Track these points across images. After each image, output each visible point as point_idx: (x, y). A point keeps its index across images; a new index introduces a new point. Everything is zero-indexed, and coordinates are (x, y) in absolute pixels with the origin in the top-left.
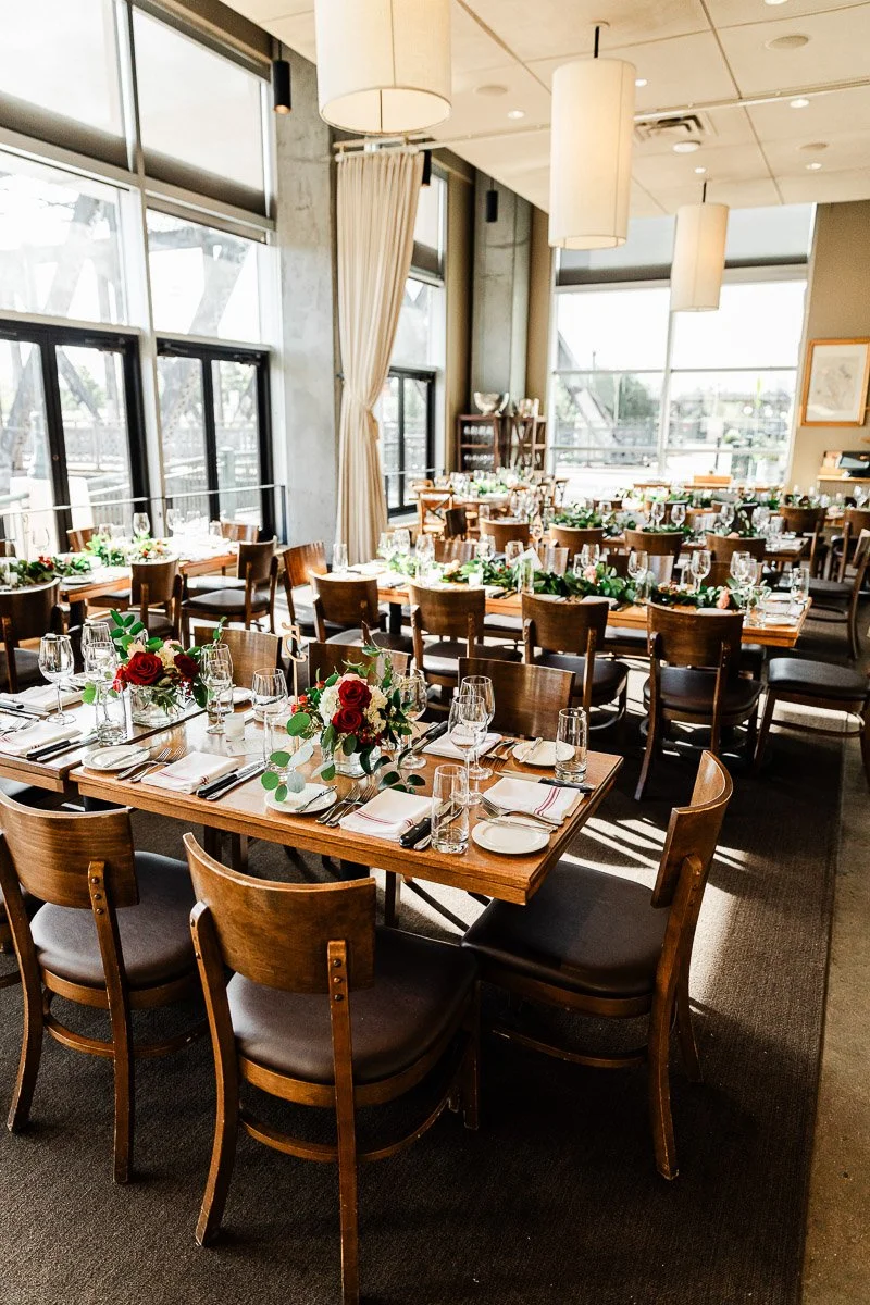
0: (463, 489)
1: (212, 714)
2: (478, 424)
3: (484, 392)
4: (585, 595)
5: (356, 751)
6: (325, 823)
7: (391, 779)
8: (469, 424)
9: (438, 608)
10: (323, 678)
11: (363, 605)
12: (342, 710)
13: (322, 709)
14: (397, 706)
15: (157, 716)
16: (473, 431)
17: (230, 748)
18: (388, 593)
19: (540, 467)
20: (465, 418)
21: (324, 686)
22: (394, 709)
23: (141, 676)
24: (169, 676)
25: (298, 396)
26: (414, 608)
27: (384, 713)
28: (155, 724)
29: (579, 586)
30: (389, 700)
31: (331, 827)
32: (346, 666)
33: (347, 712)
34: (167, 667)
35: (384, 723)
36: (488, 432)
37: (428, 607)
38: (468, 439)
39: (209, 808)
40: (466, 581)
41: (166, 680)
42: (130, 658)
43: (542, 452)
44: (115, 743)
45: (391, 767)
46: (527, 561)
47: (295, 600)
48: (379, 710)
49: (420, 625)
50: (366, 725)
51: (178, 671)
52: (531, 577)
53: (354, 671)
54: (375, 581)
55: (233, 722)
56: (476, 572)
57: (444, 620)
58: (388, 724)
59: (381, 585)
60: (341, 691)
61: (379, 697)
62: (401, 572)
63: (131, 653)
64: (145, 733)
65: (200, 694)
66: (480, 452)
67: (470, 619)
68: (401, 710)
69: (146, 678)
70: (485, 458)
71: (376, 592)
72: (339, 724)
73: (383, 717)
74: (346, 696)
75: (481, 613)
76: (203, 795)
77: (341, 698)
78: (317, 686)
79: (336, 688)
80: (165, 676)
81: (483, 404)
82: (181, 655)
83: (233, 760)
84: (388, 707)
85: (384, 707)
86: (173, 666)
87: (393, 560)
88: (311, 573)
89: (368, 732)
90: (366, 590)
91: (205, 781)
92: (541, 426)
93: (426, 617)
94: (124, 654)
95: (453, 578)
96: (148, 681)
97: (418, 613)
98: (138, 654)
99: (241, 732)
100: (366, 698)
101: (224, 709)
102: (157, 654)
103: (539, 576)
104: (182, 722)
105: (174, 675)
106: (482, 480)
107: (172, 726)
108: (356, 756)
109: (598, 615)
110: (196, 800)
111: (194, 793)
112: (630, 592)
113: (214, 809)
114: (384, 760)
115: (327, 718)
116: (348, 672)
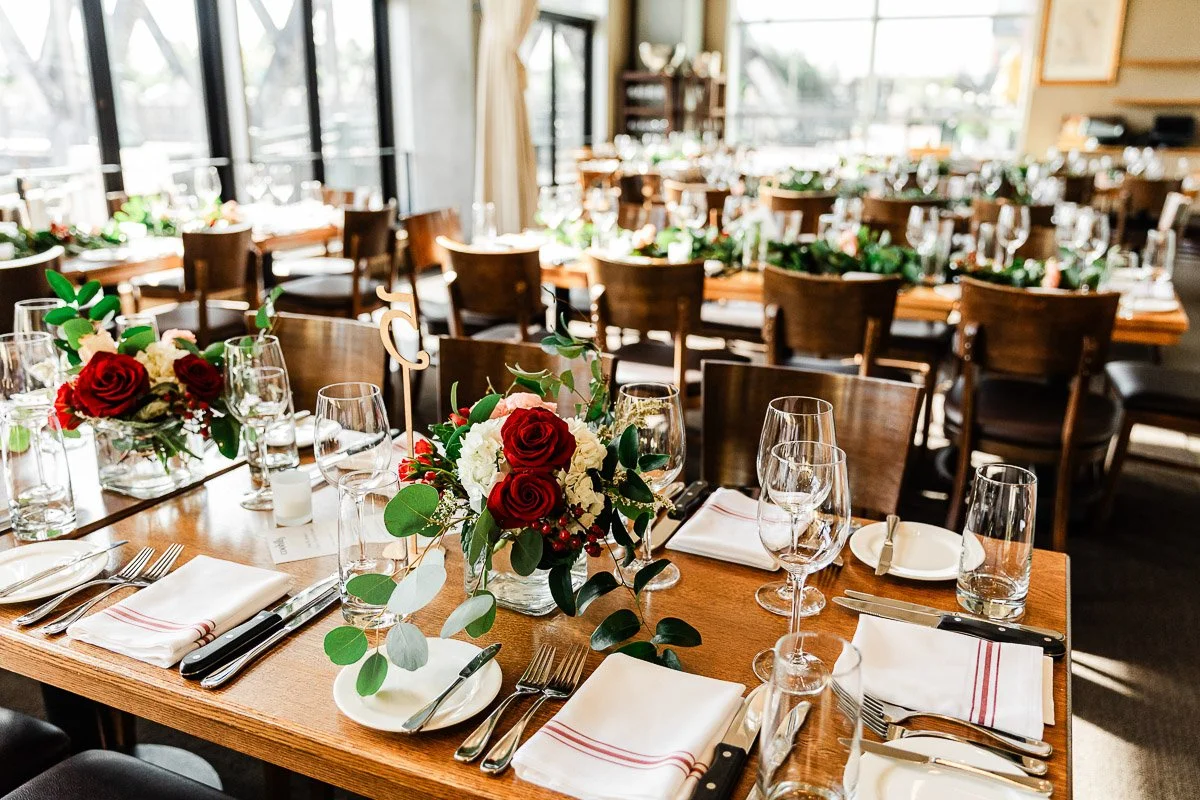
0: (633, 157)
1: (256, 469)
2: (646, 82)
3: (654, 43)
4: (843, 271)
5: (542, 566)
6: (476, 761)
7: (623, 631)
8: (634, 83)
9: (634, 291)
10: (465, 401)
11: (520, 287)
12: (511, 476)
13: (465, 470)
14: (630, 463)
15: (149, 475)
16: (638, 92)
17: (280, 543)
18: (555, 272)
19: (720, 136)
20: (631, 76)
21: (468, 420)
22: (620, 469)
23: (102, 400)
24: (162, 398)
25: (425, 34)
26: (597, 290)
27: (600, 478)
28: (140, 490)
29: (833, 260)
30: (611, 450)
31: (491, 775)
32: (513, 376)
33: (522, 482)
34: (160, 380)
35: (599, 499)
36: (657, 93)
37: (618, 288)
38: (633, 102)
39: (206, 706)
40: (665, 255)
41: (156, 407)
42: (84, 363)
43: (722, 119)
44: (41, 535)
45: (619, 599)
46: (758, 225)
47: (421, 295)
48: (591, 472)
49: (607, 317)
50: (562, 508)
51: (181, 388)
52: (763, 249)
53: (530, 387)
54: (535, 254)
55: (292, 485)
56: (679, 241)
57: (642, 309)
58: (607, 501)
59: (546, 261)
60: (507, 432)
61: (589, 445)
62: (569, 244)
63: (86, 355)
64: (123, 508)
65: (225, 434)
66: (649, 118)
67: (682, 307)
68: (638, 471)
69: (115, 404)
70: (654, 125)
71: (539, 272)
72: (505, 508)
73: (597, 488)
74: (520, 444)
75: (697, 298)
76: (195, 673)
77: (508, 448)
78: (454, 420)
79: (495, 425)
80: (154, 398)
81: (652, 58)
82: (191, 357)
83: (279, 576)
84: (609, 462)
85: (599, 466)
86: (172, 379)
87: (559, 229)
88: (442, 247)
89: (568, 522)
90: (524, 266)
91: (206, 635)
92: (722, 88)
93: (615, 305)
94: (74, 356)
95: (646, 251)
96: (116, 410)
97: (603, 301)
98: (99, 356)
99: (306, 507)
100: (565, 446)
101: (279, 458)
102: (140, 357)
103: (773, 247)
104: (200, 484)
105: (172, 395)
106: (654, 146)
107: (177, 494)
108: (542, 576)
109: (881, 299)
110: (177, 685)
111: (175, 667)
112: (911, 268)
113: (217, 710)
114: (603, 582)
115: (477, 493)
116: (517, 390)
